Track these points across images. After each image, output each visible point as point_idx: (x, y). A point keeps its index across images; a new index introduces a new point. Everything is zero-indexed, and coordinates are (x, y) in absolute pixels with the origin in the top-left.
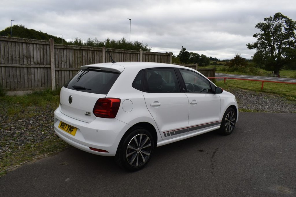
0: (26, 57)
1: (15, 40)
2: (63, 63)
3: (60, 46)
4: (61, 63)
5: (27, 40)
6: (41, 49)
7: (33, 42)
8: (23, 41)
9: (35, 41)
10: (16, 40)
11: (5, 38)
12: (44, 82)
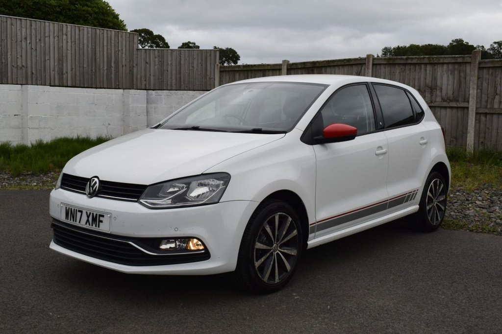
0: (430, 88)
1: (414, 61)
2: (497, 97)
3: (492, 62)
4: (494, 98)
5: (433, 58)
6: (456, 72)
7: (441, 61)
8: (426, 61)
9: (445, 58)
10: (417, 59)
11: (402, 59)
12: (456, 135)
